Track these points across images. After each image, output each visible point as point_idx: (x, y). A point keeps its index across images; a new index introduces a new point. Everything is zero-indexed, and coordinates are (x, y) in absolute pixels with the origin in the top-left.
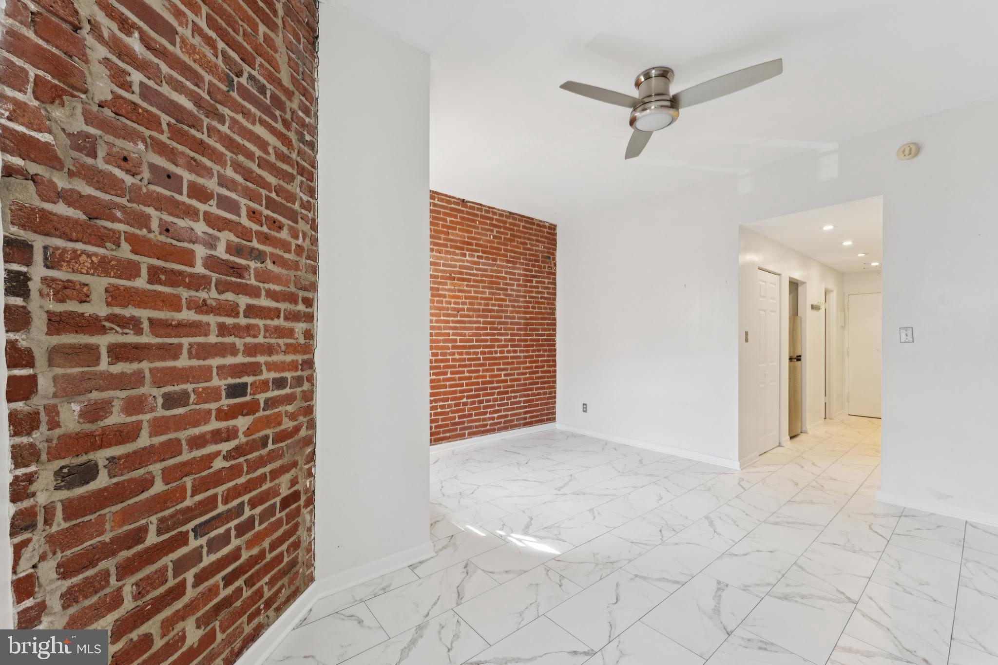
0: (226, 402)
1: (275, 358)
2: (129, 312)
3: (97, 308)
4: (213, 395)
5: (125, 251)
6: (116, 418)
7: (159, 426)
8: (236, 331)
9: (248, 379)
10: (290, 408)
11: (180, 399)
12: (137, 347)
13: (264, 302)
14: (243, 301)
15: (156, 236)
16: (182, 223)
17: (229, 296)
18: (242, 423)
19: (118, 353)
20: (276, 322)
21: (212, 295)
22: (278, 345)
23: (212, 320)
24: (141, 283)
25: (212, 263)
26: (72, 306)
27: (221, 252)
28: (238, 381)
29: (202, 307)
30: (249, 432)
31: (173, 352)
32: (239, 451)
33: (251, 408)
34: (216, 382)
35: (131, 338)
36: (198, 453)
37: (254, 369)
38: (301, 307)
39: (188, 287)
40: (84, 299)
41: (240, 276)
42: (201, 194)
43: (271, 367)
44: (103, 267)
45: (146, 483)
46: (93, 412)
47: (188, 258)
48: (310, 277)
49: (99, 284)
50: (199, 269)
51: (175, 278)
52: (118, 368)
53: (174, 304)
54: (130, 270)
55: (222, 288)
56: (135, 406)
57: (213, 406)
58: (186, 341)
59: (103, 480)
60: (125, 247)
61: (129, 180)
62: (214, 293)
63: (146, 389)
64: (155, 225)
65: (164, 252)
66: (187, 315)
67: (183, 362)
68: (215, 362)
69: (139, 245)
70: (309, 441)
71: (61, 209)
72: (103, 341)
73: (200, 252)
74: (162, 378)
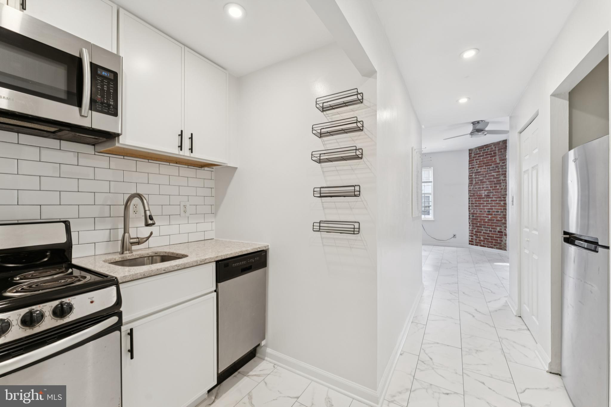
0: (487, 213)
1: (496, 208)
2: (476, 202)
3: (474, 202)
4: (485, 212)
5: (476, 197)
6: (475, 212)
7: (479, 214)
8: (489, 204)
9: (491, 210)
10: (500, 216)
11: (481, 211)
12: (477, 206)
13: (494, 199)
14: (490, 199)
15: (479, 194)
16: (481, 192)
17: (488, 199)
18: (490, 216)
19: (475, 206)
20: (496, 202)
21: (485, 199)
22: (497, 206)
23: (485, 202)
24: (477, 199)
25: (485, 195)
26: (472, 202)
27: (486, 194)
28: (489, 210)
29: (484, 201)
30: (491, 218)
31: (480, 206)
32: (489, 220)
33: (491, 215)
34: (485, 210)
35: (476, 205)
36: (483, 218)
37: (492, 209)
38: (503, 199)
39: (482, 199)
40: (473, 201)
41: (489, 196)
42: (483, 188)
43: (495, 209)
44: (474, 198)
45: (478, 219)
46: (474, 211)
47: (482, 196)
48: (505, 193)
49: (474, 200)
50: (483, 196)
51: (480, 198)
52: (475, 207)
53: (480, 201)
54: (476, 198)
55: (487, 198)
56: (477, 211)
57: (485, 213)
58: (482, 205)
59: (474, 217)
60: (476, 196)
61: (476, 190)
62: (486, 199)
63: (478, 210)
64: (478, 193)
65: (479, 196)
66: (482, 202)
67: (481, 207)
68: (485, 208)
69: (477, 196)
70: (505, 224)
71: (472, 194)
72: (474, 205)
73: (483, 195)
74: (479, 209)
